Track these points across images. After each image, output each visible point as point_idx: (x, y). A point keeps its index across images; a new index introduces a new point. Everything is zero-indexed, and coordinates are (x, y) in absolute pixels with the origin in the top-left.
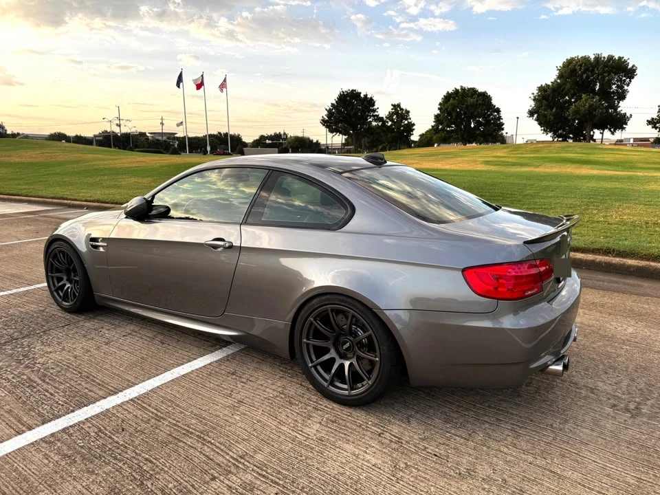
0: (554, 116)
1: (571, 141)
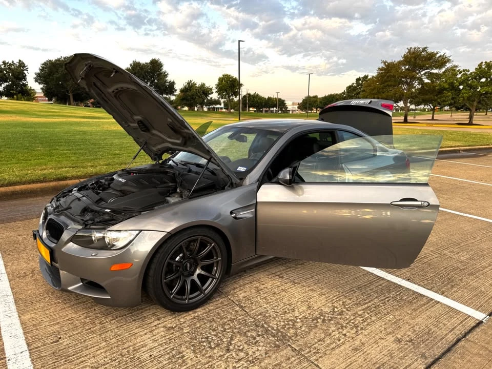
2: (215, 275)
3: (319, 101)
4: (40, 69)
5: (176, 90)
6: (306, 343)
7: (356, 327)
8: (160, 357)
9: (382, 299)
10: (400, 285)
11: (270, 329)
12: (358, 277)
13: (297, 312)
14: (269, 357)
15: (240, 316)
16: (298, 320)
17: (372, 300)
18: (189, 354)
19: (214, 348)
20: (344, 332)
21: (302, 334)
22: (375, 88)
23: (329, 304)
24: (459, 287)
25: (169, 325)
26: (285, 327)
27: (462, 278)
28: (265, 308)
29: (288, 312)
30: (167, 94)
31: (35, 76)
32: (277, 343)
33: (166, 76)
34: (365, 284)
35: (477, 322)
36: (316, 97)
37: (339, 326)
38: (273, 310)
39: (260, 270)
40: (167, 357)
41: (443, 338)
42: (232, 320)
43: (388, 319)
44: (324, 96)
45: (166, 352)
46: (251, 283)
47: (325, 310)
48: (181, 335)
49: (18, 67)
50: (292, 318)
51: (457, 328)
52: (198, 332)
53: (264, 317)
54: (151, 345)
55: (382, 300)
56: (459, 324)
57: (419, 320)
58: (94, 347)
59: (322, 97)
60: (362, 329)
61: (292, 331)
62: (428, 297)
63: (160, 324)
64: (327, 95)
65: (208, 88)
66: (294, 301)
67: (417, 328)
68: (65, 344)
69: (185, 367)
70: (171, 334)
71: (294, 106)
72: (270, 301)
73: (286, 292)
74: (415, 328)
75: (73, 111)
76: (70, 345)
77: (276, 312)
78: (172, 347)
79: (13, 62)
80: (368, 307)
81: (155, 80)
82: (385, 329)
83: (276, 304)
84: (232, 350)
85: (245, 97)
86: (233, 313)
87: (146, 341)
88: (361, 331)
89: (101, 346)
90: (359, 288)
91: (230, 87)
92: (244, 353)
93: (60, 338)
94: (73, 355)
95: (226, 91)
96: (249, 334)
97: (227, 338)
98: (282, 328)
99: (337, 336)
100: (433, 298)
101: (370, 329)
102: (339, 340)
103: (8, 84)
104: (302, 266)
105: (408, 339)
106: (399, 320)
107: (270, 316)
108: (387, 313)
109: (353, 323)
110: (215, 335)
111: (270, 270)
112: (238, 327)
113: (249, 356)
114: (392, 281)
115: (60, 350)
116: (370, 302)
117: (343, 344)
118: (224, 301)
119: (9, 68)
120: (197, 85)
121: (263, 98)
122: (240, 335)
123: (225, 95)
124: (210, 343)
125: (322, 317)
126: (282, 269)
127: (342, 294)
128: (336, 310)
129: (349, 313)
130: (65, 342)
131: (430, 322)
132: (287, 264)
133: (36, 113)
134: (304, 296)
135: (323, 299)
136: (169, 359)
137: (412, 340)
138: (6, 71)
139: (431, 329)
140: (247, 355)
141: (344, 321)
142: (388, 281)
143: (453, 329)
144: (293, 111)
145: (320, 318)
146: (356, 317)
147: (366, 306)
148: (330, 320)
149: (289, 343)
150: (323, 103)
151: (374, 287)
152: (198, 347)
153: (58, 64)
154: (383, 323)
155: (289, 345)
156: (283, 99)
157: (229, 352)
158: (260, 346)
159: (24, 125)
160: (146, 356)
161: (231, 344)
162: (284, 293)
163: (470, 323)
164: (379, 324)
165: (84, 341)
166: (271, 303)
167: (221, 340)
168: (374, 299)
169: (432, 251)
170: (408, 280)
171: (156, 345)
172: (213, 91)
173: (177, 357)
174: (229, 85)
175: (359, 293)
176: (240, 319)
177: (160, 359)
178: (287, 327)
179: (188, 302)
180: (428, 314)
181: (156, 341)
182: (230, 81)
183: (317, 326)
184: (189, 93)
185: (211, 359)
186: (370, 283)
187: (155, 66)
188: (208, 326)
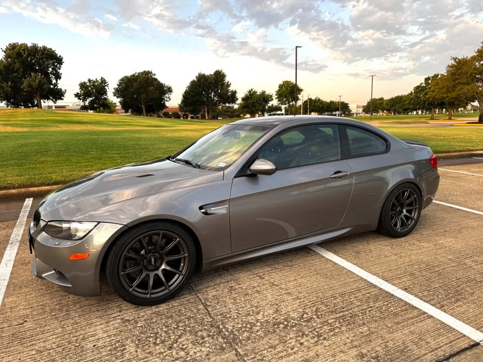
0: (10, 87)
1: (23, 107)
2: (181, 272)
3: (385, 103)
4: (118, 85)
5: (237, 99)
6: (255, 348)
7: (319, 336)
8: (102, 348)
9: (365, 308)
10: (392, 295)
11: (224, 330)
12: (347, 283)
13: (261, 315)
14: (208, 359)
15: (199, 315)
16: (258, 324)
17: (351, 309)
18: (131, 348)
19: (158, 344)
20: (302, 341)
21: (255, 338)
22: (443, 87)
23: (300, 309)
24: (465, 301)
25: (127, 318)
26: (241, 330)
27: (474, 292)
28: (229, 308)
29: (251, 314)
30: (229, 103)
31: (114, 91)
32: (224, 345)
33: (228, 85)
34: (352, 291)
35: (472, 343)
36: (382, 99)
37: (300, 334)
38: (237, 311)
39: (243, 270)
40: (109, 348)
41: (418, 358)
42: (189, 318)
43: (361, 330)
44: (390, 98)
45: (111, 343)
46: (228, 282)
47: (293, 316)
48: (133, 328)
49: (100, 84)
50: (253, 321)
51: (442, 348)
52: (150, 327)
53: (224, 317)
54: (101, 335)
55: (363, 310)
56: (447, 344)
57: (398, 335)
58: (50, 332)
59: (389, 100)
60: (325, 339)
61: (246, 334)
62: (420, 310)
63: (119, 316)
64: (394, 97)
65: (268, 95)
66: (263, 303)
67: (390, 344)
68: (27, 327)
69: (120, 360)
70: (125, 327)
71: (358, 109)
72: (238, 301)
73: (259, 294)
74: (388, 344)
75: (142, 121)
76: (31, 328)
77: (239, 314)
78: (118, 339)
79: (96, 79)
80: (343, 316)
81: (218, 90)
82: (352, 341)
83: (243, 305)
84: (174, 348)
85: (306, 102)
86: (195, 311)
87: (98, 331)
88: (322, 341)
89: (56, 331)
90: (342, 295)
91: (290, 93)
92: (185, 352)
93: (26, 321)
94: (28, 338)
95: (286, 97)
96: (200, 334)
97: (176, 336)
98: (237, 330)
99: (293, 344)
100: (426, 311)
101: (333, 340)
102: (292, 349)
103: (92, 99)
104: (290, 267)
105: (374, 355)
106: (373, 333)
107: (230, 317)
108: (362, 324)
109: (317, 332)
110: (165, 332)
111: (253, 270)
112: (192, 325)
113: (189, 356)
114: (385, 289)
115: (20, 332)
116: (347, 310)
117: (295, 353)
118: (192, 298)
119: (93, 85)
120: (258, 93)
121: (326, 102)
122: (191, 334)
123: (285, 101)
124: (156, 339)
125: (286, 323)
126: (267, 270)
127: (319, 300)
128: (305, 316)
129: (318, 321)
130: (28, 325)
131: (410, 339)
132: (275, 265)
133: (110, 123)
134: (276, 299)
135: (296, 304)
136: (110, 350)
137: (378, 357)
138: (91, 88)
139: (407, 347)
140: (186, 355)
141: (309, 329)
142: (381, 289)
143: (436, 349)
144: (357, 114)
145: (283, 324)
146: (324, 326)
147: (341, 314)
148: (293, 326)
149: (236, 347)
150: (389, 105)
151: (360, 294)
152: (143, 342)
153: (133, 79)
154: (352, 335)
155: (236, 349)
156: (346, 102)
157: (170, 350)
158: (205, 346)
159: (92, 133)
160: (90, 345)
161: (176, 343)
162: (257, 295)
163: (460, 345)
164: (347, 335)
165: (44, 326)
166: (238, 304)
167: (170, 336)
168: (354, 308)
169: (450, 260)
170: (406, 289)
171: (104, 336)
172: (273, 98)
173: (118, 349)
174: (289, 91)
175: (340, 300)
176: (198, 318)
177: (101, 350)
178: (243, 330)
179: (150, 296)
180: (412, 329)
181: (107, 332)
182: (290, 87)
183: (276, 331)
184: (250, 101)
185: (149, 355)
186: (358, 290)
187: (219, 76)
188: (164, 321)
